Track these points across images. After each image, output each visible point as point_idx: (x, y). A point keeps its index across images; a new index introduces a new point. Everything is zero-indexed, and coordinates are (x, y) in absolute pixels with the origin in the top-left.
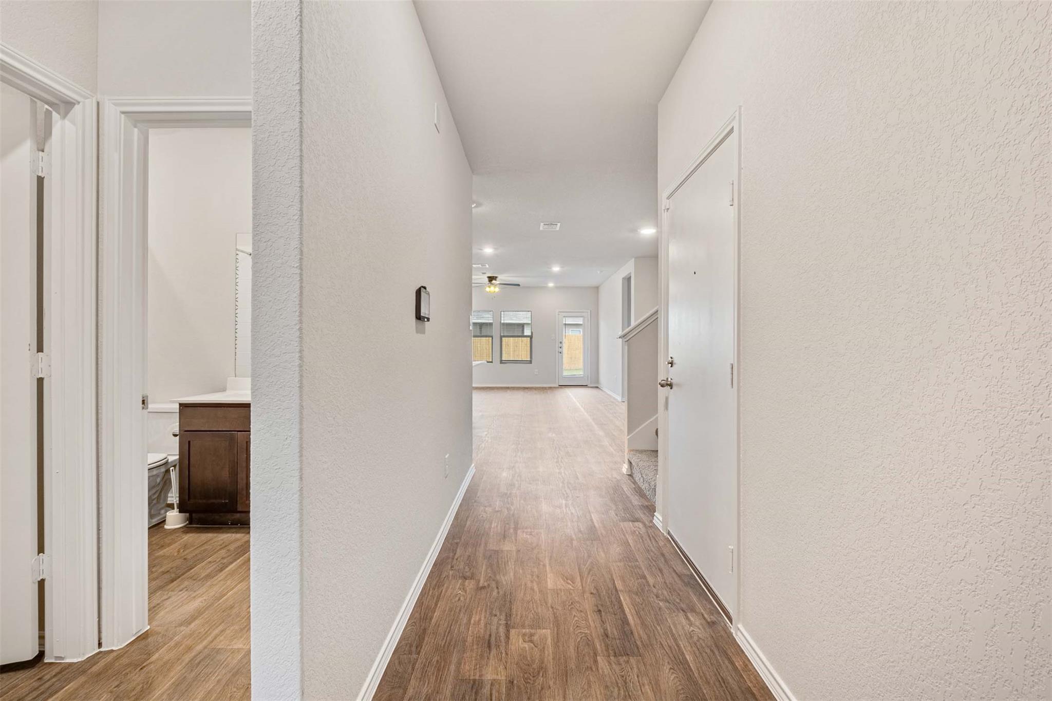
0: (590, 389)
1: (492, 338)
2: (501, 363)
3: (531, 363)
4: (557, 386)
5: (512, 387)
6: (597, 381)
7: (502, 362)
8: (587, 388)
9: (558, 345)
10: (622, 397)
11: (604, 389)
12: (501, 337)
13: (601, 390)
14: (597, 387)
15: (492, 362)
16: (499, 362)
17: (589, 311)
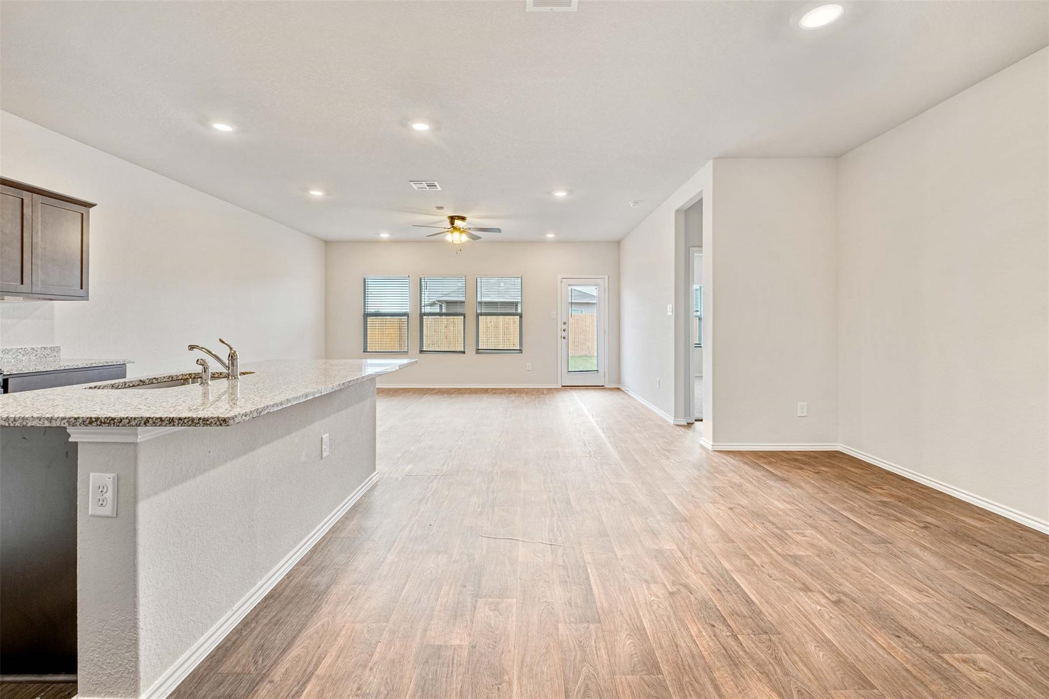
0: (610, 392)
1: (464, 317)
2: (477, 353)
3: (522, 353)
4: (560, 387)
5: (492, 389)
6: (619, 379)
7: (478, 351)
8: (604, 390)
9: (560, 326)
10: (675, 417)
11: (631, 393)
12: (478, 315)
13: (623, 391)
14: (618, 389)
15: (464, 352)
16: (475, 352)
17: (607, 276)
